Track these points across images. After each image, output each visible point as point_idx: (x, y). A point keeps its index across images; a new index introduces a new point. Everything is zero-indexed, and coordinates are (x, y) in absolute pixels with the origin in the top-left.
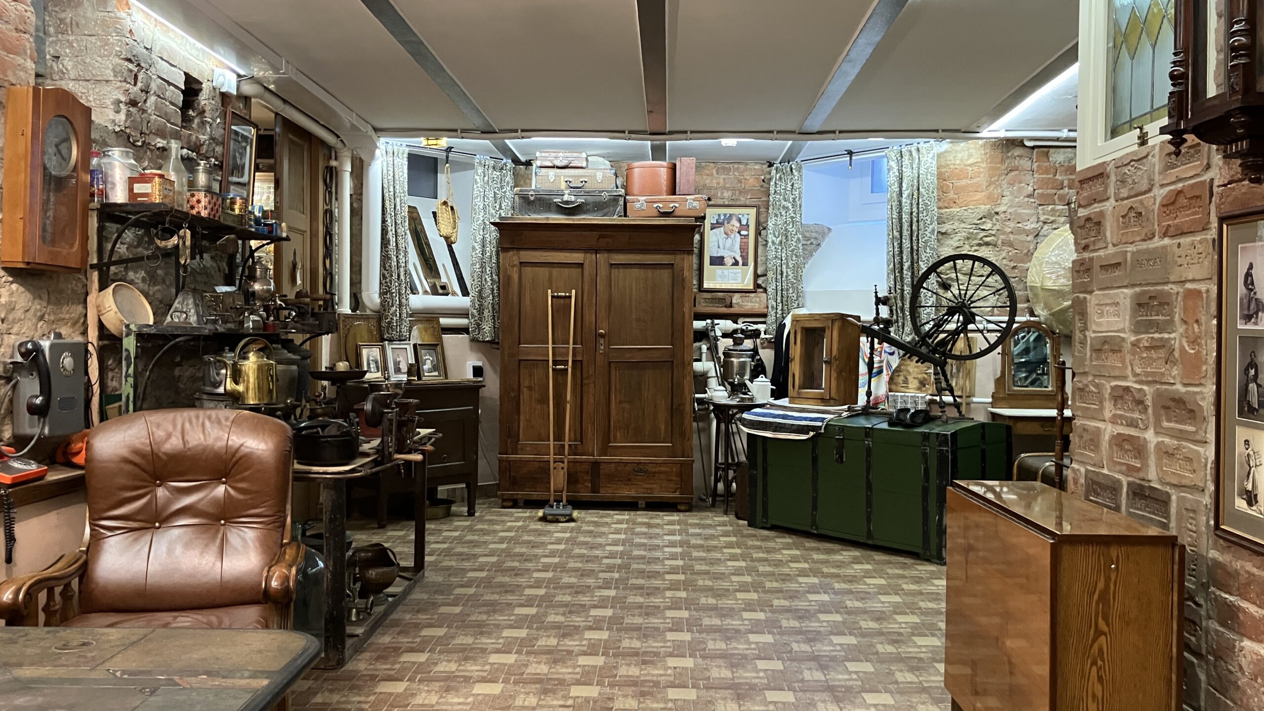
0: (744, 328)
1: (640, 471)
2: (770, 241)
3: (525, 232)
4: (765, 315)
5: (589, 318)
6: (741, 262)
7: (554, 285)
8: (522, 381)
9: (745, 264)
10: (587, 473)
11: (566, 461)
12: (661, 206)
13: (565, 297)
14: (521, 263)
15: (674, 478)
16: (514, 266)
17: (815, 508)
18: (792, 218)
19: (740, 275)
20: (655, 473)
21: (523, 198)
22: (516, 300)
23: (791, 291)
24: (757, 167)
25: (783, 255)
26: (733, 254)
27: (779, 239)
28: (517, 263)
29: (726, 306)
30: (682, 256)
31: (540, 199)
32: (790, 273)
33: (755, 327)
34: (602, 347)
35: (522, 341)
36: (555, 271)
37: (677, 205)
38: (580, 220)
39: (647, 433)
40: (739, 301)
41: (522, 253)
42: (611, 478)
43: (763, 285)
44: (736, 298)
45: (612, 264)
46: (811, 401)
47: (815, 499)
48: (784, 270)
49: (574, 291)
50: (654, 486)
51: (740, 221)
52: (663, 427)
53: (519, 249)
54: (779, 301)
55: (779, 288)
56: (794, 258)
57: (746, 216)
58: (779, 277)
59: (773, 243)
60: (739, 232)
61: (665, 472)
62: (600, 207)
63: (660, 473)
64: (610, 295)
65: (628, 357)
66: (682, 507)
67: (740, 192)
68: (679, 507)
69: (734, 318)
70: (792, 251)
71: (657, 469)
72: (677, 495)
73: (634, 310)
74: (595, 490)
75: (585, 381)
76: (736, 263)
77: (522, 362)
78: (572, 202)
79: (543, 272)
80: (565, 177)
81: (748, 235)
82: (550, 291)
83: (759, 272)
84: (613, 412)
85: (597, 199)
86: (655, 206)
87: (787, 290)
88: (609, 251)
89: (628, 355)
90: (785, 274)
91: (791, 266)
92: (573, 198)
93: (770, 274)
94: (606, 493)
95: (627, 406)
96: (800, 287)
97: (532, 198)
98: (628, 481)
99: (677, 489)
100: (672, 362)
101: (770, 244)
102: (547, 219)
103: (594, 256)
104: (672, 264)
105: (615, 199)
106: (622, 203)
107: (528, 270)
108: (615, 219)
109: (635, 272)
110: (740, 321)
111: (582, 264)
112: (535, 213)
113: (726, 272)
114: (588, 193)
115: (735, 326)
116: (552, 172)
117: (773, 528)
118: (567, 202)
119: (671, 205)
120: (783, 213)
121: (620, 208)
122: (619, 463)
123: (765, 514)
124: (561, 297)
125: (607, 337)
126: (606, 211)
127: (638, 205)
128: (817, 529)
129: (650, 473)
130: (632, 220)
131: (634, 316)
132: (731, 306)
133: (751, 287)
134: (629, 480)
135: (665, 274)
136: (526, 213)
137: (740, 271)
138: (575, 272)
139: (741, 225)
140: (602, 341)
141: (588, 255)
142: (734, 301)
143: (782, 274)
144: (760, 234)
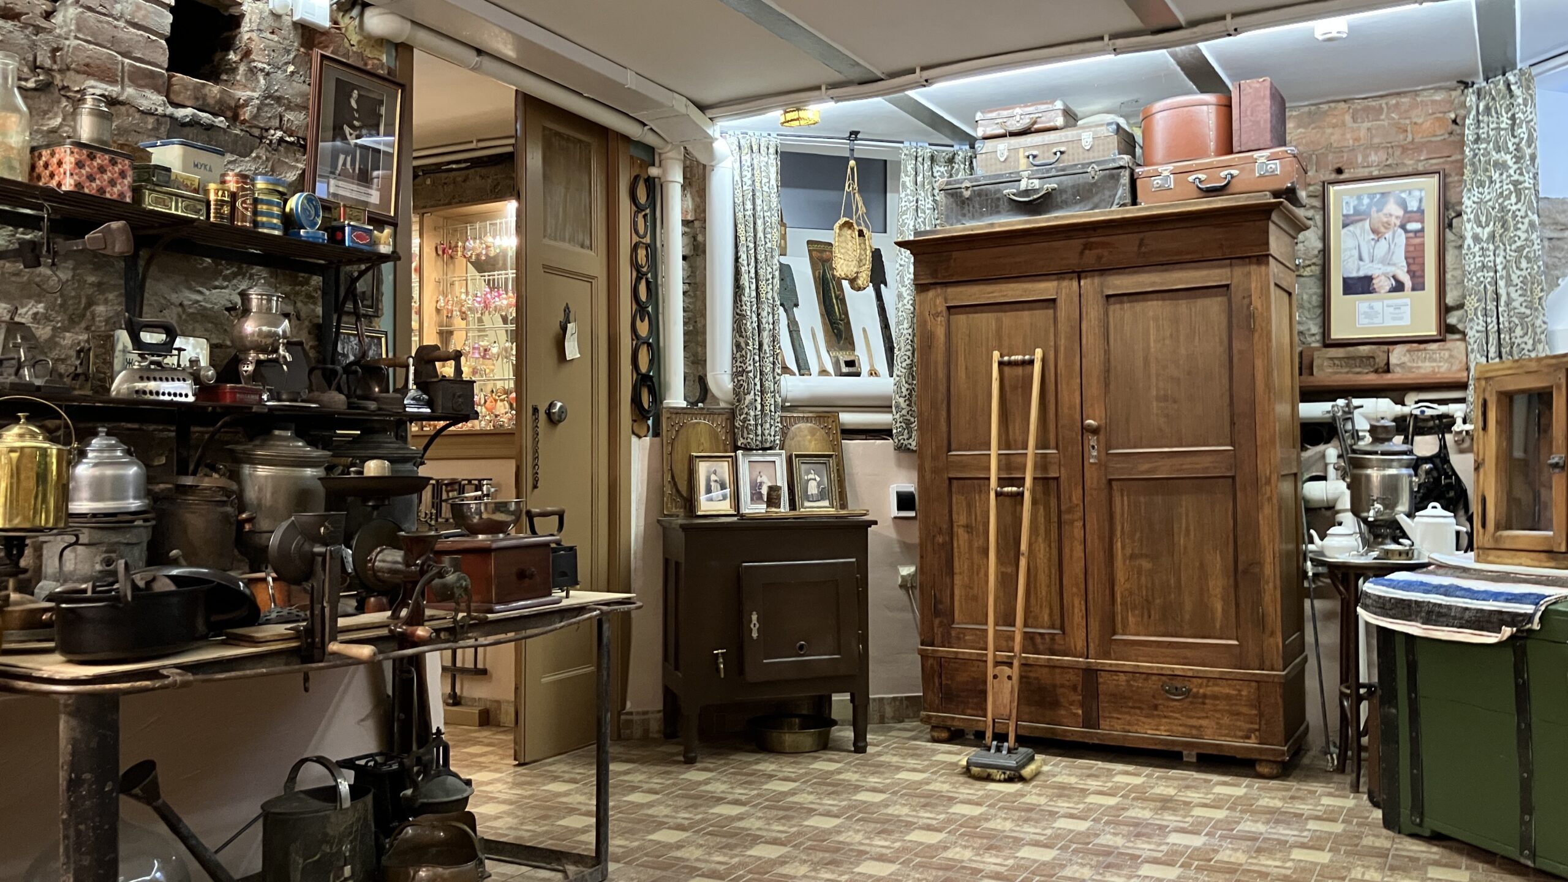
0: (1417, 412)
1: (1177, 691)
2: (1469, 235)
3: (955, 254)
4: (1464, 386)
5: (1069, 397)
6: (1408, 282)
7: (1006, 343)
8: (955, 516)
9: (1419, 286)
10: (1074, 688)
11: (1016, 663)
12: (1203, 177)
13: (1023, 363)
14: (949, 308)
15: (1245, 710)
16: (937, 314)
17: (1527, 808)
18: (1516, 183)
19: (1408, 309)
20: (1205, 696)
21: (952, 195)
22: (941, 374)
23: (1519, 331)
24: (1438, 97)
25: (1498, 260)
26: (1391, 270)
27: (1488, 230)
28: (941, 307)
29: (1376, 371)
30: (1246, 269)
31: (980, 194)
32: (1514, 295)
33: (1442, 409)
34: (1095, 453)
35: (953, 446)
36: (1008, 318)
37: (1235, 172)
38: (1048, 220)
39: (1187, 617)
40: (1405, 359)
41: (951, 291)
42: (1123, 701)
43: (1460, 327)
44: (1398, 355)
45: (1108, 297)
46: (1524, 557)
47: (1526, 788)
48: (1502, 291)
49: (1039, 352)
50: (1204, 722)
51: (1403, 205)
52: (1219, 606)
53: (946, 284)
54: (1491, 354)
55: (1493, 327)
56: (1524, 264)
57: (1417, 193)
58: (1491, 306)
59: (1476, 238)
60: (1403, 227)
61: (1228, 697)
62: (1085, 193)
63: (1215, 697)
64: (1107, 352)
65: (1143, 469)
66: (1264, 769)
67: (1404, 149)
68: (1260, 769)
69: (1397, 393)
70: (1520, 250)
71: (1209, 690)
72: (1252, 743)
73: (1154, 380)
74: (1090, 721)
75: (1066, 517)
76: (1399, 287)
77: (955, 483)
78: (1035, 191)
79: (986, 321)
80: (1025, 148)
81: (1422, 230)
82: (996, 355)
83: (1450, 300)
84: (1120, 576)
85: (1081, 179)
86: (1191, 178)
87: (1511, 330)
88: (1103, 271)
89: (1145, 467)
90: (1503, 299)
91: (1516, 281)
92: (1036, 184)
93: (1471, 303)
94: (1112, 729)
95: (1146, 565)
96: (1538, 322)
97: (967, 194)
98: (1153, 709)
99: (1254, 731)
100: (1233, 478)
101: (1469, 241)
102: (992, 225)
103: (1075, 284)
104: (1227, 286)
105: (1113, 175)
106: (1125, 179)
107: (961, 319)
108: (1114, 212)
109: (1153, 307)
110: (1411, 398)
111: (1054, 300)
112: (973, 218)
113: (1378, 306)
114: (1064, 172)
115: (1399, 410)
116: (1002, 145)
117: (1436, 838)
118: (1026, 192)
119: (1223, 174)
120: (1496, 176)
121: (1122, 191)
122: (1134, 673)
123: (1418, 807)
124: (1016, 364)
125: (1102, 436)
126: (1096, 199)
127: (1157, 181)
128: (1533, 856)
129: (1196, 696)
130: (1146, 208)
131: (1154, 393)
132: (1387, 369)
133: (1433, 332)
134: (1156, 707)
135: (1214, 306)
136: (959, 221)
137: (1408, 301)
138: (1041, 316)
139: (1406, 211)
140: (1093, 440)
141: (1065, 283)
142: (1393, 360)
143: (1497, 299)
144: (1450, 226)
